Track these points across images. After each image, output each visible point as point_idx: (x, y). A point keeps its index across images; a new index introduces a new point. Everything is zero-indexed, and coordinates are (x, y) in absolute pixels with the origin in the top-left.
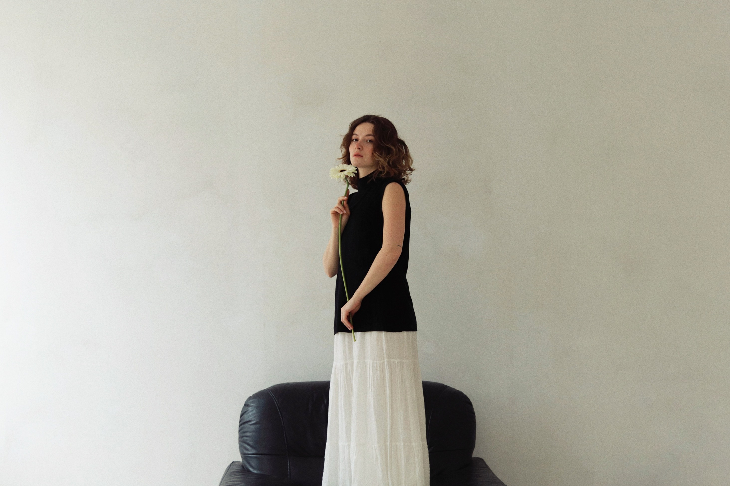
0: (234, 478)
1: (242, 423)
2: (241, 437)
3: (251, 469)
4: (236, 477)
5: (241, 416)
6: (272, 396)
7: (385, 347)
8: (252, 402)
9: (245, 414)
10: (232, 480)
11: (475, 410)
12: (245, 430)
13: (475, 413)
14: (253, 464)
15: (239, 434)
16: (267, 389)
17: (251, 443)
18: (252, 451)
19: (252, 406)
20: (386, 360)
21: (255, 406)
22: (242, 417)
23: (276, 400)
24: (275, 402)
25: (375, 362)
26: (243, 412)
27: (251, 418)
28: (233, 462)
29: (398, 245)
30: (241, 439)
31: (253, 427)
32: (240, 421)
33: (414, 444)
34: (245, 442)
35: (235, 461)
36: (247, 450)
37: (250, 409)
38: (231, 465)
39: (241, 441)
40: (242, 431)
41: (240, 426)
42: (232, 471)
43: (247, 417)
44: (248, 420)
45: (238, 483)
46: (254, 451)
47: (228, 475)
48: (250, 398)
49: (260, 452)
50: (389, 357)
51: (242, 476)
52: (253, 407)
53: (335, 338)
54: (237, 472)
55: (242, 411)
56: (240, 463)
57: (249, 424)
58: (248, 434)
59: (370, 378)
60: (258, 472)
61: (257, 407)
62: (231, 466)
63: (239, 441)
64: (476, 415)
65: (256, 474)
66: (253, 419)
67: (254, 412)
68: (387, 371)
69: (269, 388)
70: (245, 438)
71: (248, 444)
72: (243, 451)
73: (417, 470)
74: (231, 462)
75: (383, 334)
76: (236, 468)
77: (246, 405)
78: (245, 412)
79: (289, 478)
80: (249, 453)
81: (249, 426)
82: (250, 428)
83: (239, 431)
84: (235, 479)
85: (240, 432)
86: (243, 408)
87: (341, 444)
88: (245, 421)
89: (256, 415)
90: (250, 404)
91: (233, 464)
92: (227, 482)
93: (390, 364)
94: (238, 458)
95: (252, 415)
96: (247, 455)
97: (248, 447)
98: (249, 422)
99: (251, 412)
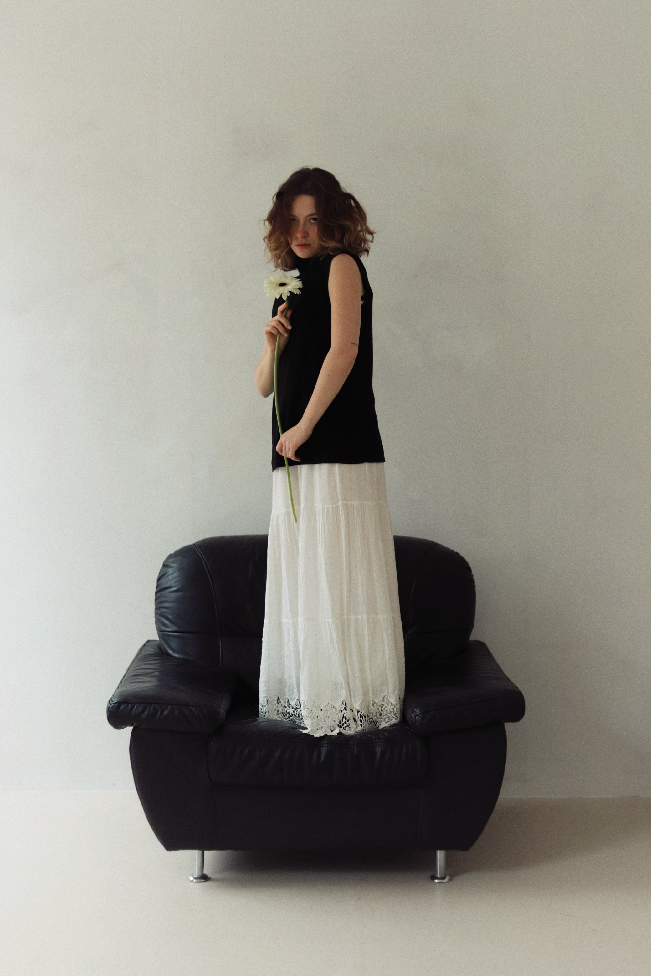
0: (145, 664)
1: (160, 590)
2: (157, 608)
3: (170, 652)
4: (150, 662)
5: (158, 580)
6: (199, 554)
7: (339, 486)
8: (173, 561)
9: (163, 578)
10: (142, 667)
11: (475, 577)
12: (163, 599)
13: (475, 582)
14: (174, 645)
15: (156, 604)
16: (194, 544)
17: (170, 616)
18: (172, 628)
19: (173, 567)
20: (340, 503)
21: (177, 567)
22: (159, 582)
23: (205, 560)
24: (204, 563)
25: (326, 506)
26: (163, 574)
27: (172, 584)
28: (148, 641)
29: (352, 344)
30: (159, 612)
31: (173, 595)
32: (157, 587)
33: (381, 616)
34: (162, 615)
35: (151, 639)
36: (165, 625)
37: (170, 571)
38: (144, 645)
39: (158, 614)
40: (159, 600)
41: (156, 593)
42: (145, 653)
43: (166, 582)
44: (166, 586)
45: (152, 671)
46: (174, 628)
47: (139, 659)
48: (170, 556)
49: (181, 630)
50: (345, 499)
51: (158, 661)
52: (174, 569)
53: (274, 475)
54: (150, 655)
55: (159, 573)
56: (155, 642)
57: (168, 591)
58: (167, 605)
59: (319, 529)
60: (180, 656)
61: (180, 569)
62: (145, 647)
63: (156, 613)
64: (475, 584)
65: (176, 658)
66: (173, 585)
67: (175, 575)
68: (342, 517)
69: (196, 543)
70: (163, 610)
71: (167, 618)
72: (160, 627)
73: (387, 652)
74: (146, 641)
75: (337, 467)
76: (151, 651)
77: (165, 566)
78: (164, 575)
79: (221, 664)
80: (168, 630)
81: (168, 594)
82: (170, 596)
83: (156, 600)
84: (147, 665)
85: (156, 602)
86: (161, 569)
87: (284, 620)
88: (163, 586)
89: (177, 579)
90: (169, 564)
91: (148, 644)
92: (135, 670)
93: (347, 507)
94: (155, 636)
95: (173, 578)
96: (165, 633)
97: (167, 622)
98: (168, 589)
99: (171, 576)
